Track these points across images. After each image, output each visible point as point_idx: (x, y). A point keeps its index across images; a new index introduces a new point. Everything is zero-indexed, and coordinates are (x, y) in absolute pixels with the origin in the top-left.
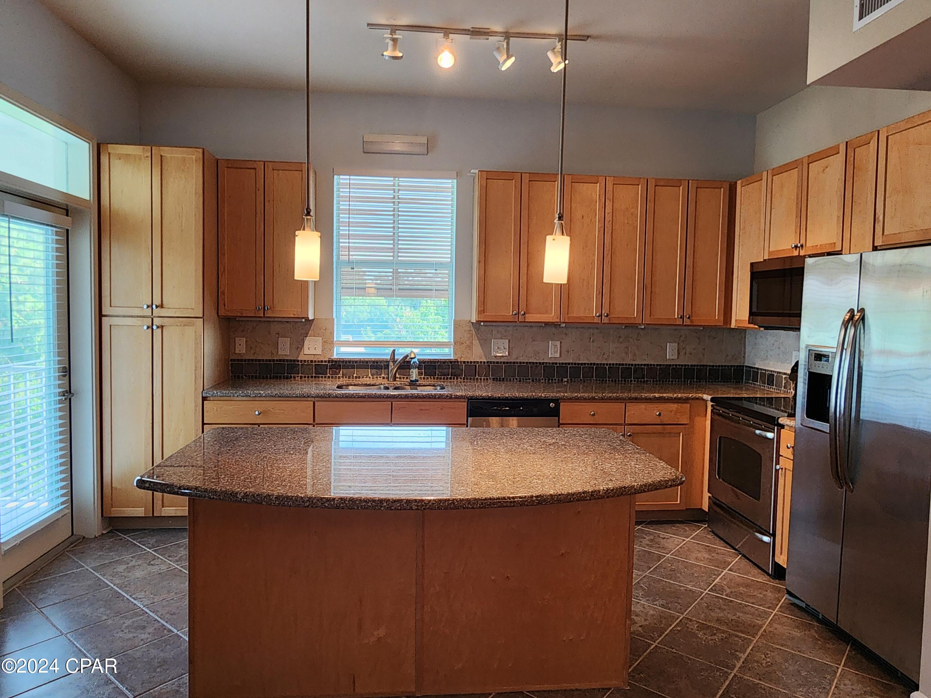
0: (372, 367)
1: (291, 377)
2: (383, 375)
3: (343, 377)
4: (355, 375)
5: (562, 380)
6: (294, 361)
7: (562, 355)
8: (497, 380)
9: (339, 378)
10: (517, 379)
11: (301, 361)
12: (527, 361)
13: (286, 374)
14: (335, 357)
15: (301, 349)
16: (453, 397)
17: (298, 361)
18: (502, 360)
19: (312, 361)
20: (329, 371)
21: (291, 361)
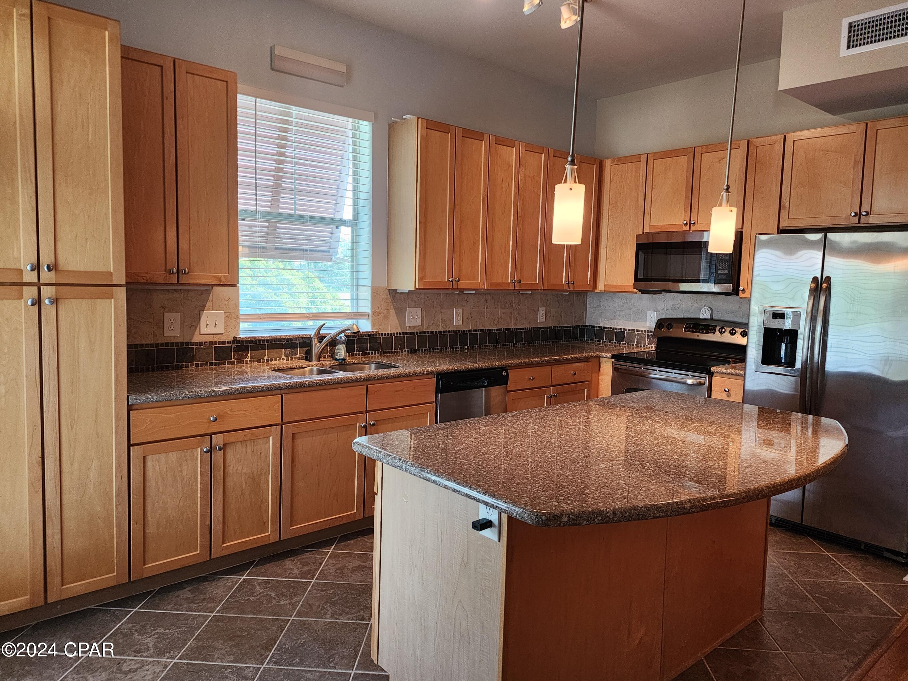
0: (286, 347)
1: (182, 366)
2: (298, 356)
3: (251, 361)
4: (266, 358)
5: (464, 348)
6: (187, 344)
7: (464, 323)
8: (411, 353)
9: (247, 361)
10: (427, 350)
11: (197, 344)
12: (435, 330)
13: (175, 363)
14: (242, 335)
15: (196, 327)
16: (425, 373)
17: (192, 344)
18: (416, 330)
19: (211, 343)
20: (234, 355)
21: (182, 344)
